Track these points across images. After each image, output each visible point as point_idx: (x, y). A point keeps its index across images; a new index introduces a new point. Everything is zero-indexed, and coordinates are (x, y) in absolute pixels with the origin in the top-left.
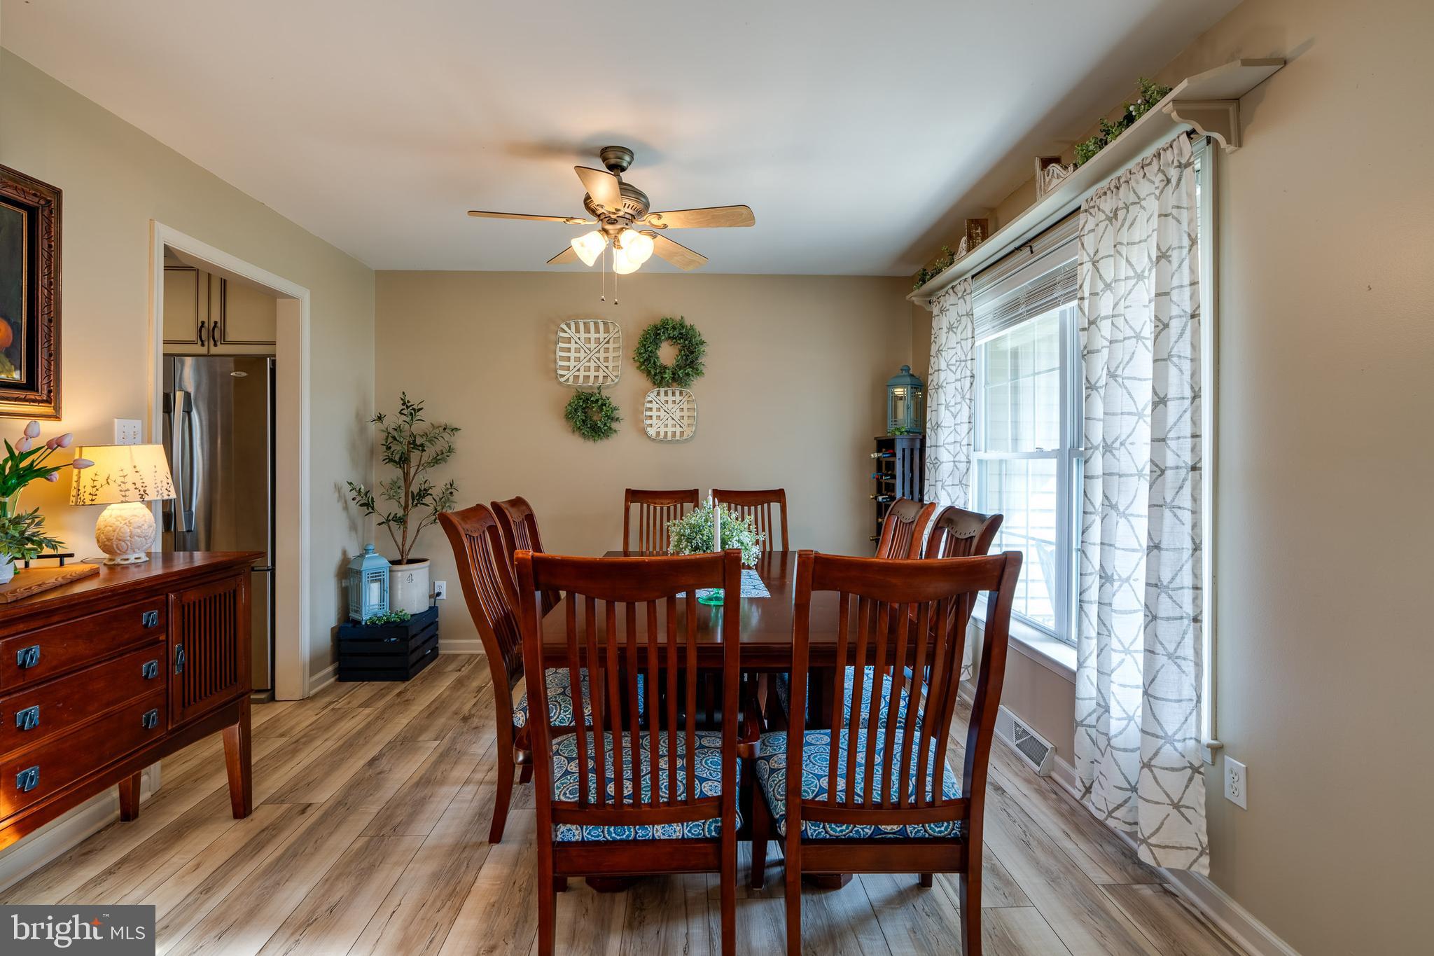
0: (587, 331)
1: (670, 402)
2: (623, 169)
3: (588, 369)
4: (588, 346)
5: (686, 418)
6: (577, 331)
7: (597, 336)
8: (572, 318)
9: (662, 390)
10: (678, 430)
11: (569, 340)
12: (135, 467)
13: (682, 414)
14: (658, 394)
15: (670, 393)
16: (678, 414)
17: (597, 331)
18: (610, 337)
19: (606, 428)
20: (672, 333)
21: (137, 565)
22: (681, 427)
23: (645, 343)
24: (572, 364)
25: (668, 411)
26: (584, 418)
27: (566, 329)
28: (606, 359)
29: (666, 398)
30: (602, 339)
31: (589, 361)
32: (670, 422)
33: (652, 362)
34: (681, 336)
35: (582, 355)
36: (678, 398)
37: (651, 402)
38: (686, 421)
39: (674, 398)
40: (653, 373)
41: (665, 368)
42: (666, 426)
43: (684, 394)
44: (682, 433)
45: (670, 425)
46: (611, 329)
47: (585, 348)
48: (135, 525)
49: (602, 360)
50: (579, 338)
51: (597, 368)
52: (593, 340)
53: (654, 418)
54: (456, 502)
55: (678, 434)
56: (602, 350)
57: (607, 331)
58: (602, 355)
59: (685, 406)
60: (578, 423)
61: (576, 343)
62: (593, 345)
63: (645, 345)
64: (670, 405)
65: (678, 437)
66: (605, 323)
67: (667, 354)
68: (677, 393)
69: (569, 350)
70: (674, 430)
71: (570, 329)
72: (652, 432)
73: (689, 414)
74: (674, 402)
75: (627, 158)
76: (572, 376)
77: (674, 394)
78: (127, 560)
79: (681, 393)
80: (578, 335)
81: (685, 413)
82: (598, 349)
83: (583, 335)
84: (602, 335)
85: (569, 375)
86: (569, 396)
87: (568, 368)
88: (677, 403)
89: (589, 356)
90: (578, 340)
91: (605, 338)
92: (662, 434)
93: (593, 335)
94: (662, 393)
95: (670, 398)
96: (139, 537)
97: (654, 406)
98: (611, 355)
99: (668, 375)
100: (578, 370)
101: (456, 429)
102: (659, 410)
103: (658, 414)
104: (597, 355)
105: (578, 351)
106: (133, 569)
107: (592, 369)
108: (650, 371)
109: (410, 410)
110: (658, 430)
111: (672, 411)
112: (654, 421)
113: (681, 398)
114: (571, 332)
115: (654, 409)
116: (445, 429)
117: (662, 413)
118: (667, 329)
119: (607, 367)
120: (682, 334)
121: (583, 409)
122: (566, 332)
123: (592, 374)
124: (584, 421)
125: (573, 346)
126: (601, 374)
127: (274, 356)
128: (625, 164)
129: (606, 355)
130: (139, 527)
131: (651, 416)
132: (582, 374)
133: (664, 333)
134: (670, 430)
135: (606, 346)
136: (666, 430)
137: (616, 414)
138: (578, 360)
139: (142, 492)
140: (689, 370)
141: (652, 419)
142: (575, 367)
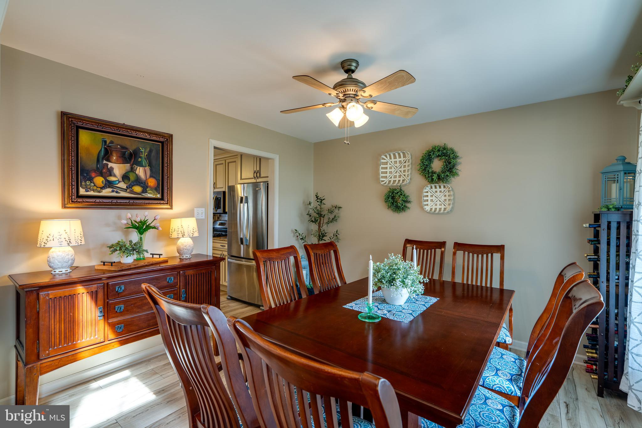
0: (395, 158)
1: (438, 192)
2: (353, 71)
3: (395, 177)
4: (396, 165)
5: (447, 200)
6: (391, 158)
7: (400, 159)
8: (387, 152)
9: (433, 185)
10: (443, 207)
11: (386, 163)
12: (182, 226)
13: (445, 198)
14: (431, 188)
15: (438, 187)
16: (443, 198)
17: (400, 157)
18: (406, 159)
19: (403, 206)
20: (437, 154)
21: (186, 259)
22: (444, 205)
23: (423, 161)
24: (388, 175)
25: (437, 197)
26: (392, 202)
27: (385, 158)
28: (404, 171)
29: (436, 190)
30: (402, 161)
31: (396, 173)
32: (438, 203)
33: (427, 170)
34: (445, 155)
35: (393, 170)
36: (442, 189)
37: (427, 192)
38: (447, 202)
39: (440, 190)
40: (427, 176)
41: (435, 173)
42: (436, 205)
43: (446, 187)
44: (445, 209)
45: (438, 205)
46: (407, 155)
47: (394, 167)
48: (184, 245)
49: (402, 172)
50: (391, 162)
51: (400, 176)
52: (398, 162)
53: (429, 201)
54: (340, 240)
55: (443, 209)
56: (403, 167)
57: (404, 156)
58: (402, 169)
59: (447, 194)
60: (389, 204)
61: (390, 164)
62: (398, 165)
63: (423, 162)
64: (438, 193)
65: (442, 211)
66: (404, 153)
67: (437, 165)
68: (442, 187)
69: (386, 168)
70: (440, 207)
71: (387, 158)
72: (428, 208)
73: (449, 198)
74: (441, 191)
75: (354, 64)
76: (388, 181)
77: (440, 187)
78: (183, 257)
79: (444, 187)
80: (391, 160)
81: (447, 198)
82: (400, 166)
83: (393, 160)
84: (402, 159)
85: (386, 180)
86: (386, 191)
87: (386, 177)
88: (442, 192)
89: (396, 170)
90: (391, 163)
91: (404, 160)
92: (433, 209)
93: (398, 160)
94: (434, 187)
95: (438, 189)
96: (186, 249)
97: (429, 194)
98: (406, 169)
99: (435, 177)
100: (391, 178)
101: (340, 207)
102: (432, 196)
103: (432, 198)
104: (400, 169)
105: (391, 168)
106: (185, 260)
107: (398, 177)
108: (426, 176)
109: (320, 200)
110: (431, 207)
111: (440, 197)
112: (429, 202)
113: (445, 189)
114: (388, 159)
115: (429, 196)
116: (336, 207)
117: (434, 198)
118: (435, 151)
119: (405, 175)
120: (444, 153)
121: (392, 197)
122: (385, 159)
123: (397, 179)
124: (393, 203)
125: (388, 166)
126: (401, 179)
127: (268, 182)
128: (353, 68)
129: (405, 169)
130: (186, 246)
131: (428, 200)
132: (392, 179)
133: (433, 154)
134: (438, 207)
135: (405, 164)
136: (436, 207)
137: (409, 199)
138: (391, 172)
139: (183, 234)
140: (448, 173)
141: (428, 201)
142: (389, 176)
